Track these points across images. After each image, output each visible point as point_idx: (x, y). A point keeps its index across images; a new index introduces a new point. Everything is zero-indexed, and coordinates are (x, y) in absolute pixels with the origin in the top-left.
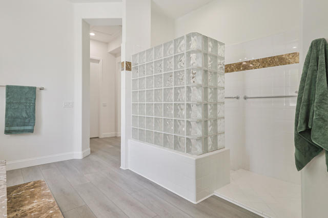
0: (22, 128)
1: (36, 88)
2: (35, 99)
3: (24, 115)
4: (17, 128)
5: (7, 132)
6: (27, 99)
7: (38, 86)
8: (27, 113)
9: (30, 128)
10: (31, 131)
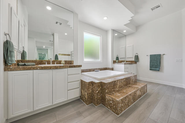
0: (155, 69)
1: (160, 55)
2: (160, 59)
3: (156, 64)
4: (153, 69)
5: (150, 69)
6: (157, 59)
7: (162, 53)
8: (157, 63)
9: (158, 69)
10: (159, 70)
